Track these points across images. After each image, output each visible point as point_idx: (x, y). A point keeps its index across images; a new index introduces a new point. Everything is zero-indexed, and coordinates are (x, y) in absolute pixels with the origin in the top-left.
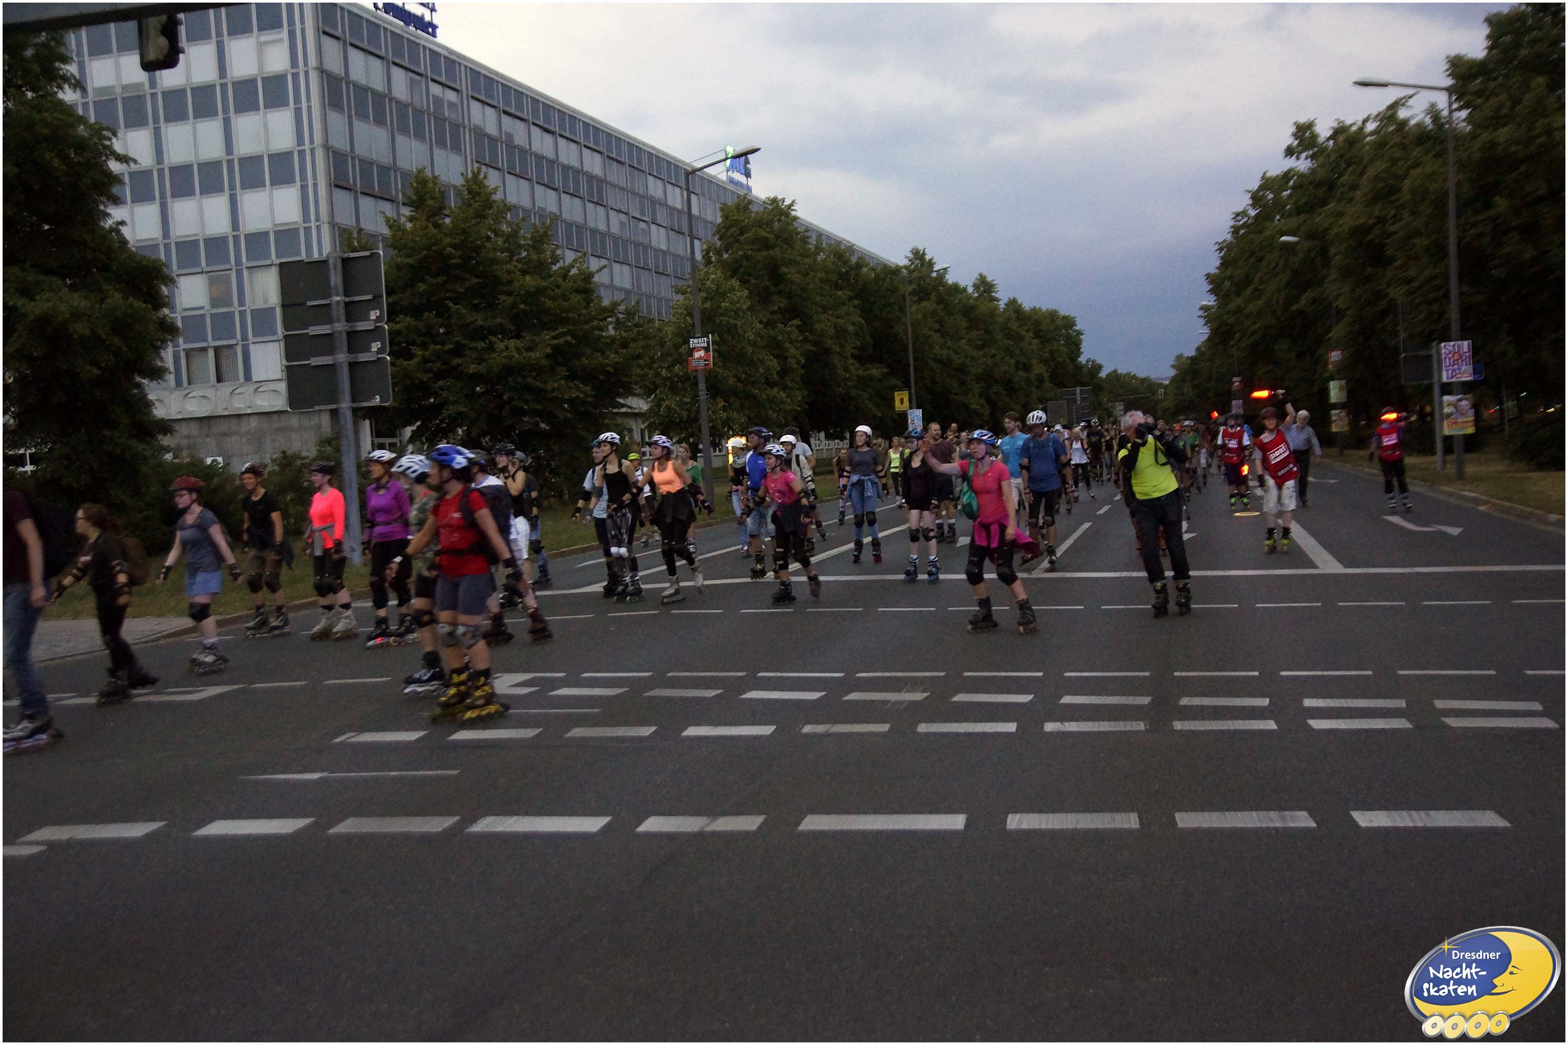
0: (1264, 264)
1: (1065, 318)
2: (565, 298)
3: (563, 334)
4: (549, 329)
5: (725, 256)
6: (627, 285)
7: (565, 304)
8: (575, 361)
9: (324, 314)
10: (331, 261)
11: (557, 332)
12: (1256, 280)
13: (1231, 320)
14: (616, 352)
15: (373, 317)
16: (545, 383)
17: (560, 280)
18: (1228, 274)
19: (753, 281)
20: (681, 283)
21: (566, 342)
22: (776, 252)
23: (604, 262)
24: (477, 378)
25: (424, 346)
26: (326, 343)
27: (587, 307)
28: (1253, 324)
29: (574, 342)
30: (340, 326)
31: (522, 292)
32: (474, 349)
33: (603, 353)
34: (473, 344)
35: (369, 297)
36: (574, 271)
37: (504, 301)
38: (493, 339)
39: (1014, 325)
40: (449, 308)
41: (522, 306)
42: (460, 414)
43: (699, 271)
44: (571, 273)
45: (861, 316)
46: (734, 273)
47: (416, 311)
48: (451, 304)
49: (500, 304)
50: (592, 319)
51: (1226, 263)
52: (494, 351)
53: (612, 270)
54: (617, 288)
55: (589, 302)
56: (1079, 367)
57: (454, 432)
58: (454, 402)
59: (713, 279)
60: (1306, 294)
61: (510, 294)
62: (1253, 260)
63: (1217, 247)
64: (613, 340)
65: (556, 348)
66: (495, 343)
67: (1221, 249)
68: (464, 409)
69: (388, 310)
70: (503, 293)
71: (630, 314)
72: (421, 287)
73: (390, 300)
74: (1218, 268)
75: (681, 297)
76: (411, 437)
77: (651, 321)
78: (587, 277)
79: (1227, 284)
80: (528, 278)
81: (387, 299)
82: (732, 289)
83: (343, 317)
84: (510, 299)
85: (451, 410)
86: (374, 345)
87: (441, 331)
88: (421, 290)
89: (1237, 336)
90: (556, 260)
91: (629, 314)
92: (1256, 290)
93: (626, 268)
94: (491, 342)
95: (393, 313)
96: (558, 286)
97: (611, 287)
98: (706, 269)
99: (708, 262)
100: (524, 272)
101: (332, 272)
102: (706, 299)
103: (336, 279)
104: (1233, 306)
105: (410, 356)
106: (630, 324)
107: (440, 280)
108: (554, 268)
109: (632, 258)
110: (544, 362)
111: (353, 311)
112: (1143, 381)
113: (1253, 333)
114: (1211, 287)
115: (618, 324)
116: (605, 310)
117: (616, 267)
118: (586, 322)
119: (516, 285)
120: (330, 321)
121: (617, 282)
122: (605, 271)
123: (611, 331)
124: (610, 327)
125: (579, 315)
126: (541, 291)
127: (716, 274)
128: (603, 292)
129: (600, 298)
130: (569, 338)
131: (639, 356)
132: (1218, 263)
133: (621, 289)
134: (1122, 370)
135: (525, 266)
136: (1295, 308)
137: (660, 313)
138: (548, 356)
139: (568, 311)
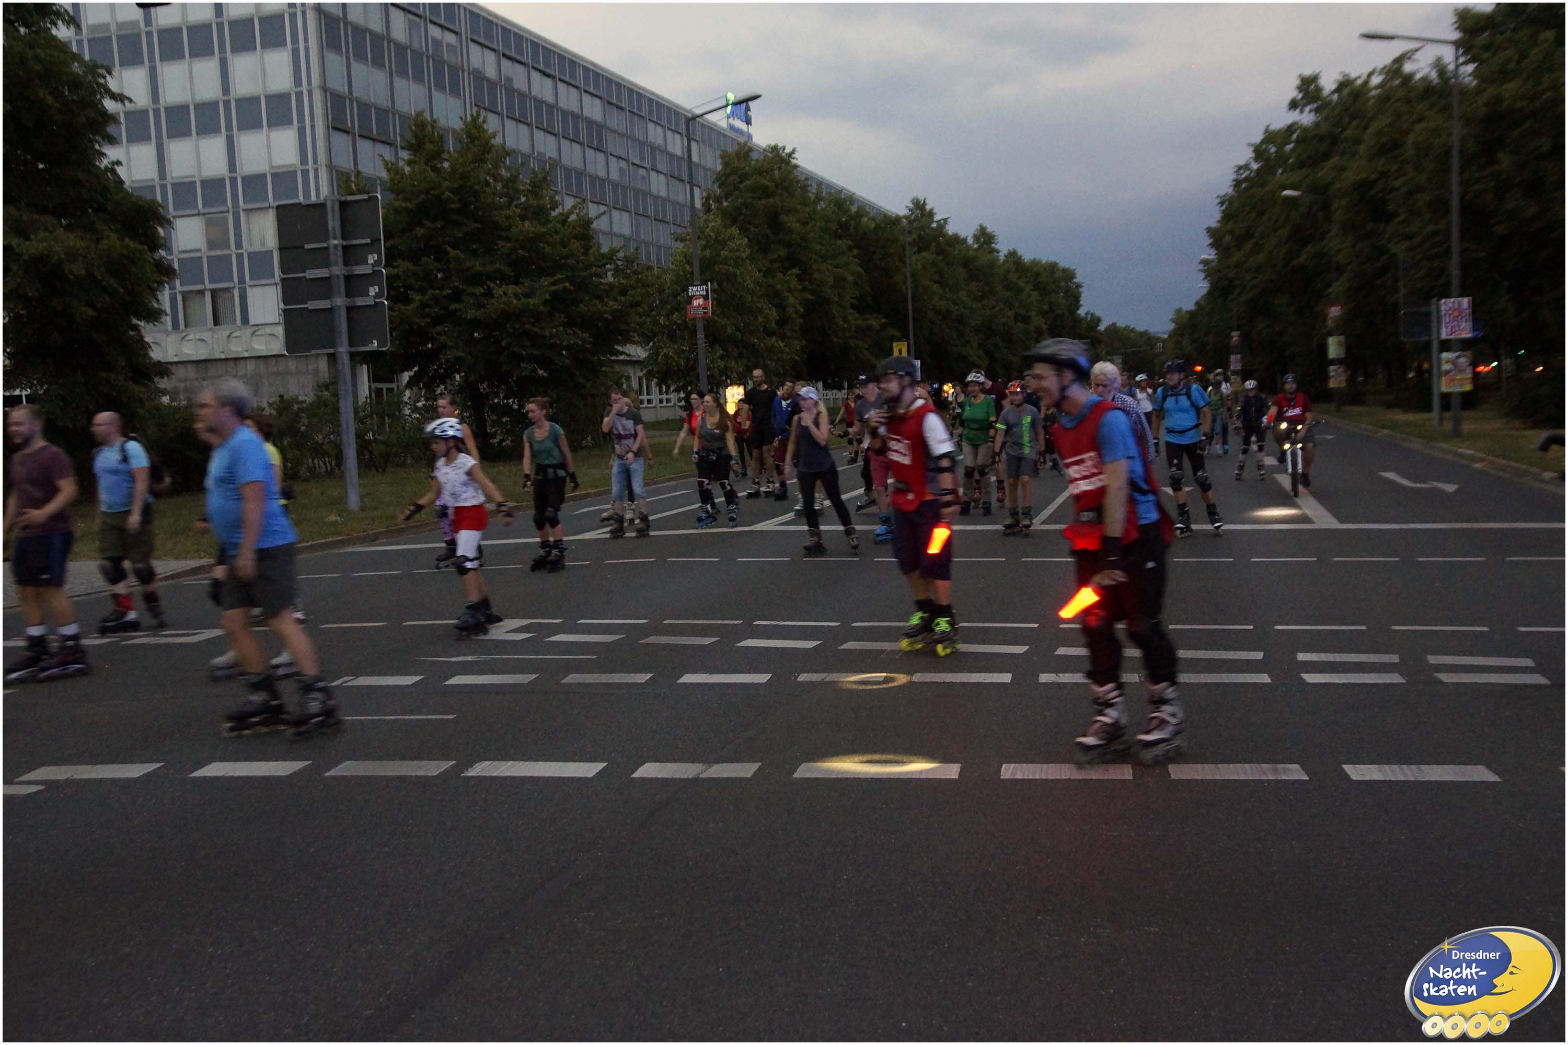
0: (1265, 219)
1: (1065, 270)
2: (565, 245)
3: (562, 280)
4: (547, 275)
5: (725, 204)
6: (626, 231)
7: (565, 251)
8: (573, 308)
9: (321, 257)
10: (329, 204)
11: (556, 278)
12: (1257, 234)
13: (1231, 275)
14: (616, 300)
15: (371, 261)
16: (542, 329)
17: (559, 226)
18: (1230, 226)
19: (753, 229)
20: (680, 231)
21: (565, 288)
22: (775, 201)
23: (603, 208)
24: (476, 324)
25: (422, 291)
26: (324, 287)
27: (586, 253)
28: (1254, 278)
29: (572, 288)
30: (338, 270)
31: (521, 238)
32: (472, 294)
33: (602, 301)
34: (471, 290)
35: (369, 241)
36: (573, 217)
37: (502, 247)
38: (492, 285)
39: (1013, 277)
40: (448, 253)
41: (520, 251)
42: (459, 360)
43: (699, 218)
44: (569, 220)
45: (859, 266)
46: (734, 221)
47: (414, 256)
48: (449, 249)
49: (498, 249)
50: (591, 265)
51: (1227, 217)
52: (492, 296)
53: (610, 215)
54: (615, 234)
55: (587, 249)
56: (1077, 320)
57: (451, 377)
58: (451, 348)
59: (713, 227)
60: (1307, 249)
61: (508, 239)
62: (1253, 215)
63: (1218, 201)
64: (611, 286)
65: (554, 294)
66: (493, 289)
67: (1222, 203)
68: (462, 355)
69: (385, 253)
70: (500, 238)
71: (629, 261)
72: (420, 232)
73: (388, 244)
74: (1218, 222)
75: (680, 245)
76: (409, 382)
77: (650, 268)
78: (586, 223)
79: (1228, 238)
80: (527, 223)
81: (385, 242)
82: (732, 238)
83: (340, 261)
84: (509, 245)
85: (448, 355)
86: (371, 289)
87: (439, 276)
88: (419, 235)
89: (1236, 292)
90: (554, 206)
91: (627, 261)
92: (1256, 244)
93: (626, 216)
94: (489, 287)
95: (391, 257)
96: (557, 232)
97: (611, 234)
98: (705, 217)
99: (708, 210)
100: (523, 218)
101: (330, 215)
102: (705, 248)
103: (333, 222)
104: (1234, 259)
105: (407, 301)
106: (629, 271)
107: (439, 224)
108: (553, 214)
109: (631, 203)
110: (542, 308)
111: (350, 254)
112: (1144, 334)
113: (1253, 287)
114: (1211, 240)
115: (617, 270)
116: (603, 256)
117: (615, 213)
118: (586, 269)
119: (514, 230)
120: (327, 265)
121: (616, 229)
122: (605, 218)
123: (610, 279)
124: (609, 274)
125: (578, 262)
126: (540, 237)
127: (715, 222)
128: (602, 239)
129: (599, 245)
130: (567, 285)
131: (638, 304)
132: (1218, 216)
133: (621, 236)
134: (1121, 324)
135: (524, 212)
136: (1295, 262)
137: (659, 261)
138: (546, 302)
139: (567, 257)
